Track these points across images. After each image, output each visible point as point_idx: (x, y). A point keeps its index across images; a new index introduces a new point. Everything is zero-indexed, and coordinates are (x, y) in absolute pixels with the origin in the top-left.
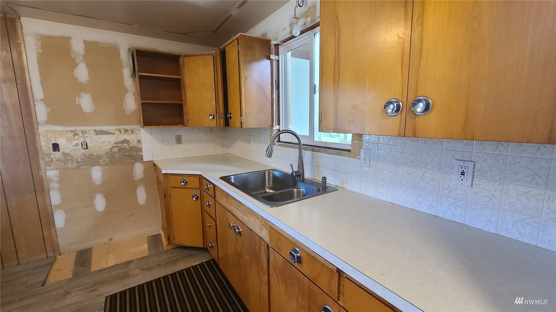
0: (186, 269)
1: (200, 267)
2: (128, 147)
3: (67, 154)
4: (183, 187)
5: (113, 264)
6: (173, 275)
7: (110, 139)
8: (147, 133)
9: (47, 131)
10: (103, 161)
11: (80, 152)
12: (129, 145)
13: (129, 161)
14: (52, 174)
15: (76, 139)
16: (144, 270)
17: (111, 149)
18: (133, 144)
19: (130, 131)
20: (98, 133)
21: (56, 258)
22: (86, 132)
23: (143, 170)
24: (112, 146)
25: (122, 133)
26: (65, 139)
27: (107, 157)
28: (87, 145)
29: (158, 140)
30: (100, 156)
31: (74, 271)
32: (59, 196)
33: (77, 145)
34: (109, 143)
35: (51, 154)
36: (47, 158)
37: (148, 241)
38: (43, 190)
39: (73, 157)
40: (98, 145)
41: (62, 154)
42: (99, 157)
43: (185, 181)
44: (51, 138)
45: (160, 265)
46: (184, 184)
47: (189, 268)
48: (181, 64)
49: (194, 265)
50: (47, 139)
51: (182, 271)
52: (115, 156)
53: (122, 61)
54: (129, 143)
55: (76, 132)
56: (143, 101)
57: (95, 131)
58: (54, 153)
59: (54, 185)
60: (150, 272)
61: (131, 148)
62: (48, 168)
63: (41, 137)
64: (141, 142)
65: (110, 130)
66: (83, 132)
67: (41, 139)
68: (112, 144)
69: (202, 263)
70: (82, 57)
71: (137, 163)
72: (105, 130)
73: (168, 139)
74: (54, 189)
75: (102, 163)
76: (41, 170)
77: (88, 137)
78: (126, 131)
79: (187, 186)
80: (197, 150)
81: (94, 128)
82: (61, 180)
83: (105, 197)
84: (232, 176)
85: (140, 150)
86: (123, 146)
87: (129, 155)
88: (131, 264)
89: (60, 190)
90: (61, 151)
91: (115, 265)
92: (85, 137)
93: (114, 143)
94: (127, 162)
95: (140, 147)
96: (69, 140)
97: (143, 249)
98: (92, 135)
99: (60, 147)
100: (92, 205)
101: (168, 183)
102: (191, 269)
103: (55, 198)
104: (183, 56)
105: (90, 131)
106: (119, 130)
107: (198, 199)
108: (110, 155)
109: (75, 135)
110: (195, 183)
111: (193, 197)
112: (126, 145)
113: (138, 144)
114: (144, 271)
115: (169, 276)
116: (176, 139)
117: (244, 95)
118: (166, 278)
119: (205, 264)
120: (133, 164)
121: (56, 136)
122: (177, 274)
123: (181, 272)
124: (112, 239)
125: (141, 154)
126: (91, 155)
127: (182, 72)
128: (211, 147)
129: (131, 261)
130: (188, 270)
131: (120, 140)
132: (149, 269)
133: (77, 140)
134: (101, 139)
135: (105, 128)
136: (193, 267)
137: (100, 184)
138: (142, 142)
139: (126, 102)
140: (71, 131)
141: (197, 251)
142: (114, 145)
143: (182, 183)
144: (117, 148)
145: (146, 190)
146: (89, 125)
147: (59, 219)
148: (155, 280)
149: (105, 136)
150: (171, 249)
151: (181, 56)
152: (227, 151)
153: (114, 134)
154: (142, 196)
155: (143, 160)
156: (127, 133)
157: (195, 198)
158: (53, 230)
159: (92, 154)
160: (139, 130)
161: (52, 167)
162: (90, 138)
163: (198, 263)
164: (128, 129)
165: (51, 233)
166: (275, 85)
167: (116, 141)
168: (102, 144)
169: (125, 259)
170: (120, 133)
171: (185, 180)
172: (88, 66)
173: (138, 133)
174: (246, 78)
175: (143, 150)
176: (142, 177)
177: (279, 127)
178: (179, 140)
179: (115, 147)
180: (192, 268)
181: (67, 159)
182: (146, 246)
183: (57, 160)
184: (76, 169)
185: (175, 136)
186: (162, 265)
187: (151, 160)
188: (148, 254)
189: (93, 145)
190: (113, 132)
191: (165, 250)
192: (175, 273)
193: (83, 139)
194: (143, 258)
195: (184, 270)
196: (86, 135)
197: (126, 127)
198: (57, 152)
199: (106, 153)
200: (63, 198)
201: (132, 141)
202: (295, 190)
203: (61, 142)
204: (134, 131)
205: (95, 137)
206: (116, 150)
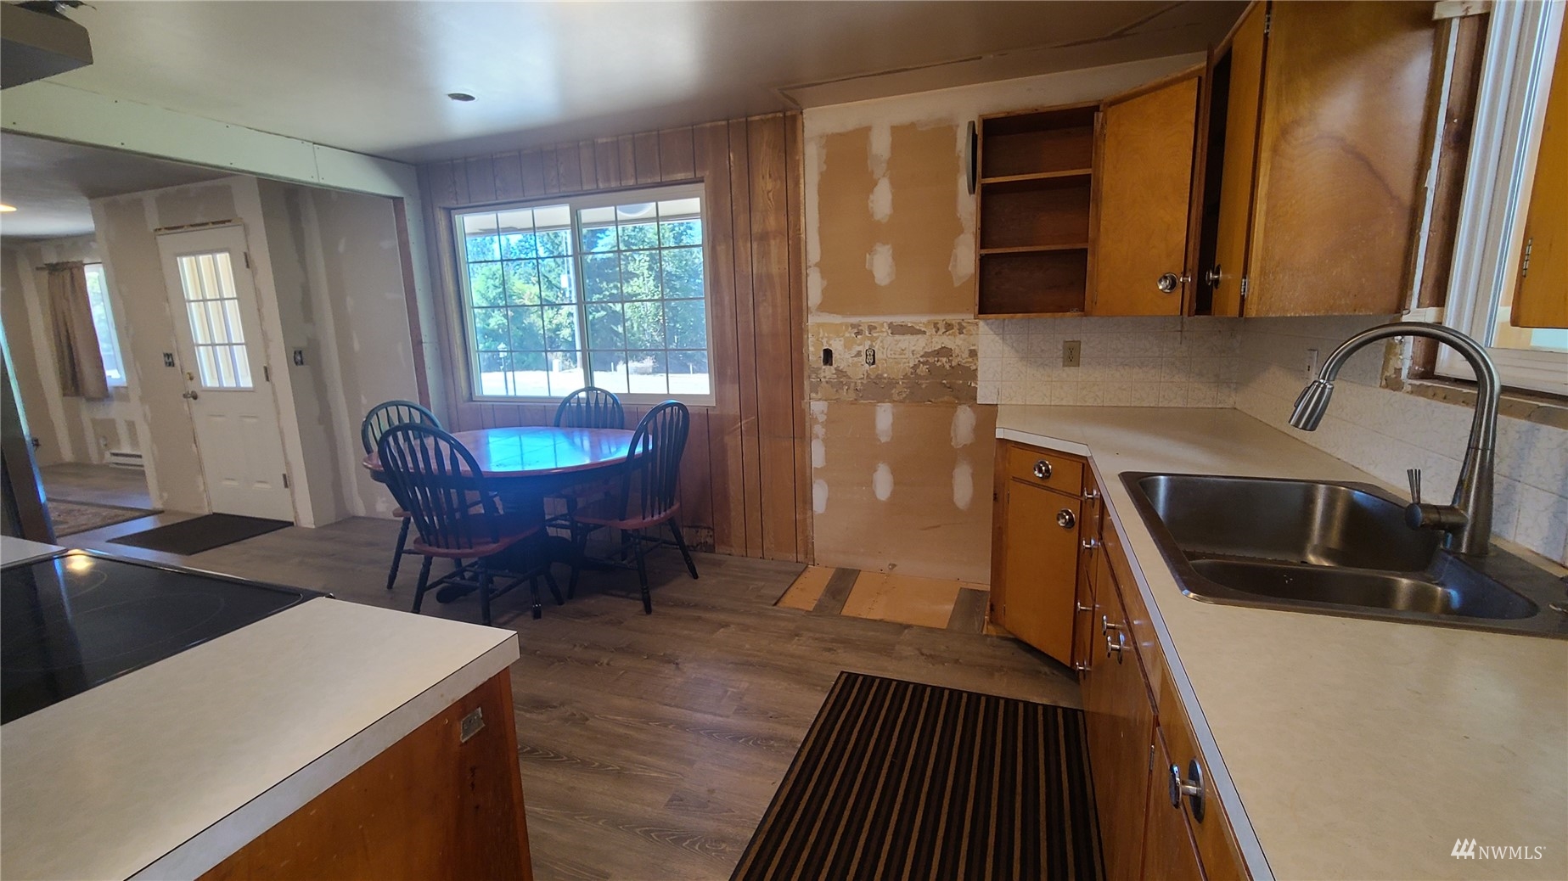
0: (1007, 700)
1: (1043, 714)
2: (947, 366)
3: (841, 371)
4: (1040, 482)
5: (877, 617)
6: (974, 698)
7: (915, 345)
8: (992, 332)
9: (819, 325)
10: (899, 394)
11: (862, 369)
12: (952, 360)
13: (946, 398)
14: (817, 407)
15: (858, 342)
16: (923, 654)
17: (915, 367)
18: (959, 359)
19: (956, 327)
20: (898, 330)
21: (807, 567)
22: (875, 328)
23: (974, 424)
24: (917, 360)
25: (940, 332)
26: (842, 343)
27: (905, 385)
28: (874, 355)
29: (1017, 351)
30: (894, 381)
31: (819, 600)
32: (823, 451)
33: (859, 354)
34: (913, 354)
35: (820, 369)
36: (814, 376)
37: (958, 598)
38: (803, 437)
39: (850, 378)
40: (893, 356)
41: (834, 372)
42: (892, 383)
43: (1043, 468)
44: (822, 338)
45: (957, 661)
46: (1041, 475)
47: (1016, 702)
48: (1098, 130)
49: (1031, 701)
50: (818, 340)
51: (998, 699)
52: (921, 384)
53: (959, 157)
54: (952, 356)
55: (860, 328)
56: (984, 252)
57: (891, 325)
58: (824, 367)
59: (819, 430)
60: (931, 666)
61: (953, 367)
62: (813, 395)
63: (810, 335)
64: (976, 355)
65: (917, 324)
66: (871, 328)
67: (810, 339)
68: (918, 356)
69: (1055, 708)
70: (884, 165)
71: (964, 407)
72: (910, 325)
73: (1042, 351)
74: (818, 438)
75: (896, 397)
76: (804, 399)
77: (877, 338)
78: (949, 326)
79: (1050, 483)
80: (1124, 389)
81: (890, 319)
82: (829, 423)
83: (894, 472)
84: (1162, 477)
85: (973, 375)
86: (939, 364)
87: (948, 385)
88: (906, 631)
89: (826, 441)
90: (835, 365)
91: (881, 621)
92: (873, 339)
93: (922, 353)
94: (942, 402)
95: (973, 367)
96: (848, 345)
97: (941, 611)
98: (885, 334)
99: (834, 356)
100: (870, 483)
101: (1007, 465)
102: (1021, 706)
103: (818, 455)
104: (1105, 104)
105: (882, 325)
106: (935, 325)
107: (1073, 526)
108: (912, 378)
109: (857, 333)
110: (1069, 479)
111: (1060, 516)
112: (944, 360)
113: (971, 360)
114: (923, 658)
115: (965, 695)
116: (1064, 353)
117: (1269, 196)
118: (956, 694)
119: (1060, 711)
120: (955, 408)
121: (831, 335)
122: (983, 699)
123: (993, 701)
124: (894, 566)
125: (973, 385)
126: (880, 377)
127: (1096, 154)
128: (1172, 382)
129: (909, 627)
130: (1012, 704)
131: (933, 349)
132: (932, 658)
133: (859, 345)
134: (900, 345)
135: (908, 320)
136: (1027, 704)
137: (887, 443)
138: (979, 354)
139: (956, 256)
140: (854, 326)
141: (1055, 672)
142: (922, 360)
143: (1036, 472)
144: (925, 367)
145: (973, 476)
146: (884, 314)
147: (820, 495)
148: (934, 688)
149: (908, 337)
150: (998, 637)
151: (1101, 108)
152: (1231, 399)
153: (924, 333)
154: (963, 487)
155: (976, 399)
156: (951, 332)
157: (1064, 521)
158: (809, 513)
159: (881, 375)
160: (977, 324)
161: (820, 396)
162: (882, 342)
163: (1045, 701)
164: (953, 322)
165: (806, 519)
166: (1447, 132)
167: (927, 350)
168: (901, 354)
169: (901, 618)
170: (936, 332)
171: (1047, 466)
172: (893, 183)
173: (974, 333)
174: (1284, 132)
175: (979, 376)
176: (968, 442)
177: (1441, 315)
178: (1072, 356)
179: (924, 363)
180: (1024, 707)
181: (842, 382)
182: (950, 607)
183: (827, 382)
184: (852, 404)
185: (1062, 342)
186: (960, 663)
187: (995, 403)
188: (945, 627)
189: (885, 357)
190: (923, 329)
191: (984, 633)
192: (979, 696)
193: (869, 342)
194: (931, 630)
195: (1003, 698)
196: (874, 335)
197: (950, 318)
198: (828, 366)
199: (906, 377)
200: (827, 459)
201: (957, 351)
202: (1405, 582)
203: (837, 347)
204: (964, 328)
205: (890, 339)
206: (923, 369)
